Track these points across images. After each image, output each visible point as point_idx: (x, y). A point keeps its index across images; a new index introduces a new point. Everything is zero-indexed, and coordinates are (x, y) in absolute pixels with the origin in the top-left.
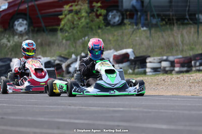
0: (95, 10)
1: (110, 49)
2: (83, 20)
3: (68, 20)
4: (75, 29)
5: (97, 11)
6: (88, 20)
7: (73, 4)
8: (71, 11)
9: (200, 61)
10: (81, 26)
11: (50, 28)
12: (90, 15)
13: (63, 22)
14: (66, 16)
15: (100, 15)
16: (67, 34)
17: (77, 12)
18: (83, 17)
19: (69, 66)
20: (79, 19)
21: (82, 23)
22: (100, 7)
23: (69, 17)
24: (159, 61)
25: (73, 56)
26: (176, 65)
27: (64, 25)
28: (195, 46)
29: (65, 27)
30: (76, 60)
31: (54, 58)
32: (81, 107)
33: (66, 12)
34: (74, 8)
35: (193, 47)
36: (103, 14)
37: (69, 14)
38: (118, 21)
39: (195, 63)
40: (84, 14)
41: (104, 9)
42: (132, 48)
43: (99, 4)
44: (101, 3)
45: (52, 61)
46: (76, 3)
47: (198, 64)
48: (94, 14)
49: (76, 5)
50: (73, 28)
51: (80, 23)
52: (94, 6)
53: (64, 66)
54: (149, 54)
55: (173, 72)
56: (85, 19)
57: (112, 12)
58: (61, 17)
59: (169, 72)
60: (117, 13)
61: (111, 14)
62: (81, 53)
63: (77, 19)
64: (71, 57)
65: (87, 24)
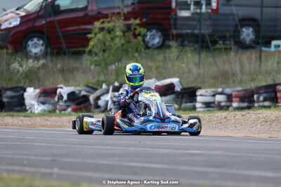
0: (132, 28)
1: (151, 78)
2: (117, 40)
3: (99, 40)
4: (107, 52)
5: (135, 29)
6: (123, 41)
7: (105, 20)
8: (102, 29)
9: (264, 95)
10: (114, 49)
11: (73, 50)
12: (126, 34)
13: (91, 43)
14: (96, 34)
15: (139, 35)
16: (96, 58)
17: (109, 31)
18: (117, 36)
19: (98, 98)
20: (112, 39)
21: (115, 44)
22: (139, 24)
23: (100, 36)
24: (213, 94)
25: (104, 86)
26: (234, 99)
27: (93, 46)
28: (257, 76)
29: (95, 50)
30: (107, 92)
31: (80, 88)
33: (96, 30)
34: (106, 25)
35: (255, 77)
36: (142, 33)
37: (99, 33)
38: (158, 43)
39: (258, 98)
40: (119, 33)
41: (144, 28)
42: (178, 77)
43: (138, 21)
45: (77, 92)
46: (109, 19)
47: (261, 98)
48: (131, 33)
49: (109, 22)
50: (104, 51)
51: (113, 45)
52: (132, 24)
53: (92, 98)
54: (199, 85)
55: (230, 108)
56: (120, 39)
57: (151, 32)
58: (89, 36)
59: (225, 108)
60: (157, 32)
61: (149, 34)
62: (114, 83)
63: (109, 39)
64: (101, 87)
65: (123, 45)
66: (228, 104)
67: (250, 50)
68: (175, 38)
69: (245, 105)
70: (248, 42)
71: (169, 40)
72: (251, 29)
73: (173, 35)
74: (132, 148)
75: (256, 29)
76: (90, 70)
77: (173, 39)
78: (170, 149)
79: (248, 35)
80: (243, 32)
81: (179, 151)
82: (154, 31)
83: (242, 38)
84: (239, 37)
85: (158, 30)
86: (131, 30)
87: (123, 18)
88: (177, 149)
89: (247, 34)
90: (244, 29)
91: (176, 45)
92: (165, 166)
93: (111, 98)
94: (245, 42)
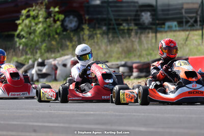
0: (52, 15)
1: (68, 55)
2: (40, 25)
3: (26, 25)
4: (32, 34)
5: (55, 16)
6: (45, 26)
7: (30, 8)
8: (28, 16)
11: (6, 33)
12: (48, 20)
13: (20, 28)
14: (23, 21)
15: (58, 20)
16: (24, 40)
17: (35, 17)
18: (40, 22)
20: (36, 24)
21: (39, 28)
22: (57, 12)
23: (27, 22)
24: (117, 66)
25: (30, 62)
26: (135, 70)
27: (22, 30)
28: (153, 51)
29: (22, 33)
30: (33, 66)
32: (50, 111)
33: (24, 17)
34: (32, 13)
35: (151, 52)
36: (60, 19)
37: (26, 19)
38: (75, 26)
40: (41, 19)
41: (62, 14)
43: (57, 9)
44: (59, 8)
46: (34, 8)
48: (52, 19)
49: (34, 10)
50: (30, 34)
51: (37, 29)
52: (52, 11)
54: (107, 60)
55: (132, 77)
56: (43, 24)
57: (69, 17)
58: (18, 22)
59: (127, 77)
60: (74, 18)
61: (67, 19)
62: (38, 59)
63: (33, 24)
64: (28, 63)
65: (45, 29)
66: (130, 74)
67: (147, 31)
68: (87, 22)
69: (143, 74)
70: (146, 24)
71: (83, 24)
72: (149, 14)
73: (86, 20)
74: (41, 111)
75: (153, 13)
76: (19, 50)
77: (85, 23)
78: (71, 111)
79: (147, 19)
80: (142, 16)
81: (78, 112)
82: (71, 17)
83: (141, 21)
84: (139, 20)
85: (75, 16)
86: (51, 16)
87: (44, 7)
88: (77, 111)
89: (146, 17)
90: (143, 14)
91: (88, 28)
92: (61, 125)
93: (36, 72)
94: (144, 24)
